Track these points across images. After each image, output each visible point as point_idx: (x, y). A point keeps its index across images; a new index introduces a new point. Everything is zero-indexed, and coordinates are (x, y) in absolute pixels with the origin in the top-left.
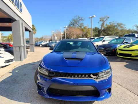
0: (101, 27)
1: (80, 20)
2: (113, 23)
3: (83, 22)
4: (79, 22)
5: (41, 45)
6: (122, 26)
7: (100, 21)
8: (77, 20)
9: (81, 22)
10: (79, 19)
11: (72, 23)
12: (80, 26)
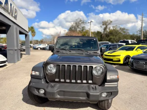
0: (104, 32)
1: (82, 23)
2: (116, 27)
3: (85, 26)
4: (81, 25)
5: (39, 49)
6: (125, 30)
7: (103, 25)
8: (79, 23)
9: (83, 25)
10: (80, 22)
11: (73, 26)
12: (82, 29)
